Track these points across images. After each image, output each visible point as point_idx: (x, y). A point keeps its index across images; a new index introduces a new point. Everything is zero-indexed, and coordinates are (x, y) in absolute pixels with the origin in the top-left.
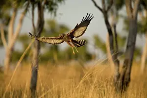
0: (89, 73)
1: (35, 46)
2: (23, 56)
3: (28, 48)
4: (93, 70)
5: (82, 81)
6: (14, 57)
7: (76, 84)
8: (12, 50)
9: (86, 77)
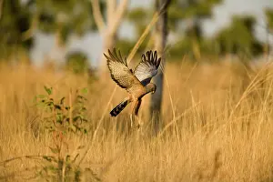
2: (136, 47)
4: (267, 72)
7: (234, 99)
9: (253, 86)
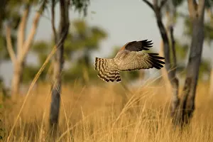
0: (134, 98)
1: (56, 59)
2: (39, 73)
3: (47, 61)
4: (141, 93)
5: (124, 110)
6: (27, 74)
7: (115, 114)
8: (23, 64)
9: (131, 104)
